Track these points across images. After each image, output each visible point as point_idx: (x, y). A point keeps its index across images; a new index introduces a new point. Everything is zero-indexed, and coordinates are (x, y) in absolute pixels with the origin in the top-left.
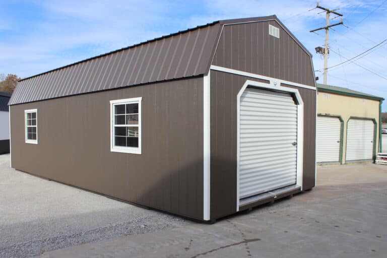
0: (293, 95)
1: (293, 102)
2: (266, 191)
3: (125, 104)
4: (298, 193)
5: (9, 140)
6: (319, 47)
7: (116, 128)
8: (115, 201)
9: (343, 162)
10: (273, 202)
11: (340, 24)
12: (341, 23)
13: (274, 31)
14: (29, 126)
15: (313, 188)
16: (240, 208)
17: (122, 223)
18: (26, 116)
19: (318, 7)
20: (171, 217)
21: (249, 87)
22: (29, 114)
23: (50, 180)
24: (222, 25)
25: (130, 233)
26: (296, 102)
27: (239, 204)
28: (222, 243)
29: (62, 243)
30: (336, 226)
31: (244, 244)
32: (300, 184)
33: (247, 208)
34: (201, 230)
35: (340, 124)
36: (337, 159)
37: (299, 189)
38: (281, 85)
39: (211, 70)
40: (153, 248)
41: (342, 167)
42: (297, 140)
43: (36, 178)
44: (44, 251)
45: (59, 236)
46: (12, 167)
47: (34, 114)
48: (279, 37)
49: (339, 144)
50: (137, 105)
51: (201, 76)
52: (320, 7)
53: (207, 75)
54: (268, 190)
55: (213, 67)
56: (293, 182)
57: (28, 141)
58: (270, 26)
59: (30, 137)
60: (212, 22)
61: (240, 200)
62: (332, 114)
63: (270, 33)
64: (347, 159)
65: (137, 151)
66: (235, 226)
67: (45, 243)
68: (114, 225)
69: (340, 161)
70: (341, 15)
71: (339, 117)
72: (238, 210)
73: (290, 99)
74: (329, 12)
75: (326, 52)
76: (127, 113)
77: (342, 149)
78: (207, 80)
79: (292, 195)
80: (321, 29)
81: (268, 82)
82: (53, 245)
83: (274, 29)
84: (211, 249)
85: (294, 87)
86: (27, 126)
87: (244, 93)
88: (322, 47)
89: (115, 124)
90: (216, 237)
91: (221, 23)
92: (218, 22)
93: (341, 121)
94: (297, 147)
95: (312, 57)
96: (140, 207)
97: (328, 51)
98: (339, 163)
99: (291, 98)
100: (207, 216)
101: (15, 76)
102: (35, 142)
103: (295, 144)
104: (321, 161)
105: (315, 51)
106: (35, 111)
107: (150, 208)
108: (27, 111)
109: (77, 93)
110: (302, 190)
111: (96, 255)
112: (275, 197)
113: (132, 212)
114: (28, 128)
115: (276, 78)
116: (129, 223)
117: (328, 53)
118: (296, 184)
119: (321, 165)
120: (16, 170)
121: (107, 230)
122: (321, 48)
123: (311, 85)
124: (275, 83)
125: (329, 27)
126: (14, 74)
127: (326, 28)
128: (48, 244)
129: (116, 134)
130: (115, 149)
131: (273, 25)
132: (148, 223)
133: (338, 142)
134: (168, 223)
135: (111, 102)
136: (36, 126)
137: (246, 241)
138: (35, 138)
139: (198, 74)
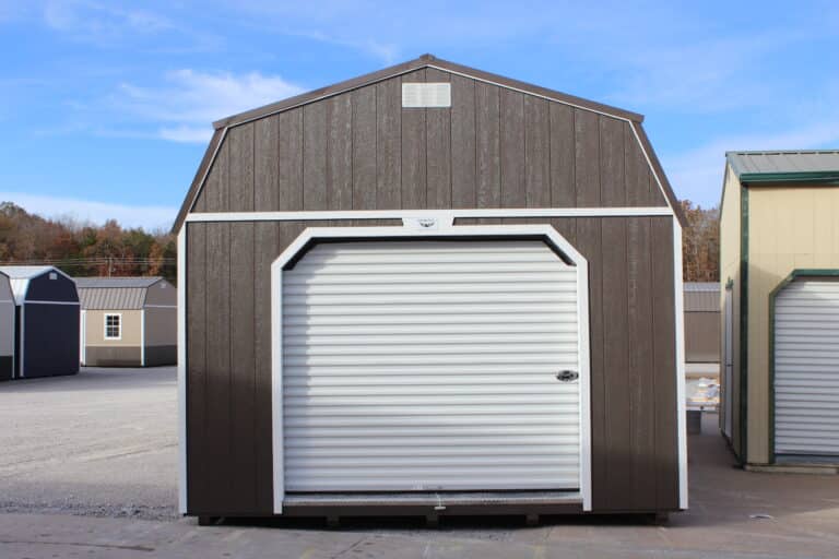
0: (546, 241)
10: (432, 518)
13: (425, 95)
16: (285, 508)
24: (221, 129)
27: (280, 499)
37: (577, 506)
39: (187, 223)
42: (578, 363)
48: (448, 105)
55: (193, 217)
56: (564, 481)
58: (406, 85)
63: (406, 105)
72: (278, 510)
81: (398, 222)
83: (426, 90)
85: (527, 219)
94: (578, 384)
110: (586, 508)
112: (441, 508)
118: (578, 490)
124: (426, 221)
131: (421, 81)
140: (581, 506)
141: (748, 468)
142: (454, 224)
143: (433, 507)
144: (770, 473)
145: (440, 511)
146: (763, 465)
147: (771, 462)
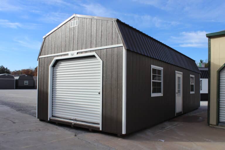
58: (71, 22)
83: (74, 22)
85: (91, 51)
103: (100, 93)
140: (99, 128)
141: (210, 125)
142: (77, 54)
143: (72, 123)
144: (216, 128)
145: (73, 125)
146: (215, 125)
147: (217, 125)
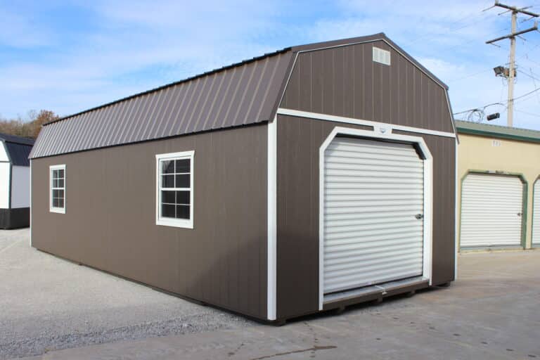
0: (415, 146)
1: (417, 155)
2: (370, 284)
3: (175, 159)
4: (424, 289)
5: (29, 208)
6: (499, 68)
7: (164, 192)
8: (162, 294)
9: (528, 245)
10: (380, 300)
11: (532, 30)
12: (535, 29)
13: (381, 56)
14: (55, 188)
15: (452, 283)
16: (325, 306)
17: (160, 322)
18: (51, 174)
19: (497, 5)
20: (229, 316)
21: (339, 136)
22: (55, 172)
23: (81, 264)
24: (295, 53)
25: (166, 333)
26: (422, 156)
27: (322, 300)
28: (282, 349)
29: (73, 342)
30: (456, 335)
31: (312, 351)
32: (427, 275)
33: (336, 307)
34: (262, 333)
35: (522, 187)
36: (518, 241)
37: (427, 282)
38: (393, 132)
39: (278, 114)
40: (186, 351)
41: (524, 253)
42: (423, 210)
43: (63, 261)
44: (48, 351)
45: (72, 334)
46: (33, 245)
47: (61, 171)
48: (389, 64)
49: (520, 217)
50: (189, 161)
51: (265, 123)
52: (500, 5)
53: (272, 121)
54: (374, 283)
55: (280, 111)
56: (418, 272)
57: (53, 210)
58: (374, 48)
59: (56, 204)
60: (282, 49)
61: (325, 295)
62: (507, 171)
63: (374, 60)
64: (533, 242)
65: (188, 224)
66: (311, 329)
67: (53, 341)
68: (148, 323)
69: (523, 243)
70: (537, 16)
71: (520, 177)
72: (321, 308)
73: (413, 152)
74: (515, 11)
75: (511, 74)
76: (177, 172)
77: (525, 226)
78: (272, 128)
79: (413, 292)
80: (503, 38)
81: (371, 128)
82: (61, 343)
83: (381, 54)
84: (261, 356)
85: (415, 134)
86: (52, 188)
87: (331, 144)
88: (505, 67)
89: (163, 187)
90: (278, 342)
91: (293, 50)
92: (289, 49)
93: (524, 182)
94: (423, 221)
95: (447, 89)
96: (193, 302)
97: (515, 72)
98: (522, 248)
99: (414, 150)
100: (272, 315)
101: (51, 113)
102: (62, 211)
103: (420, 217)
104: (489, 244)
105: (494, 73)
106: (63, 167)
107: (204, 304)
108: (53, 168)
109: (126, 142)
110: (430, 284)
111: (112, 356)
112: (385, 293)
113: (180, 308)
114: (54, 190)
115: (384, 122)
116: (170, 321)
117: (515, 76)
118: (422, 275)
119: (490, 250)
120: (38, 250)
121: (137, 329)
122: (503, 68)
123: (446, 131)
124: (383, 129)
125: (517, 34)
126: (49, 110)
127: (512, 37)
128: (55, 342)
129: (163, 201)
130: (162, 221)
131: (380, 48)
132: (195, 322)
133: (519, 214)
134: (223, 323)
135: (158, 156)
136: (64, 189)
137: (316, 348)
138: (62, 206)
139: (260, 121)
143: (382, 293)
145: (385, 295)
